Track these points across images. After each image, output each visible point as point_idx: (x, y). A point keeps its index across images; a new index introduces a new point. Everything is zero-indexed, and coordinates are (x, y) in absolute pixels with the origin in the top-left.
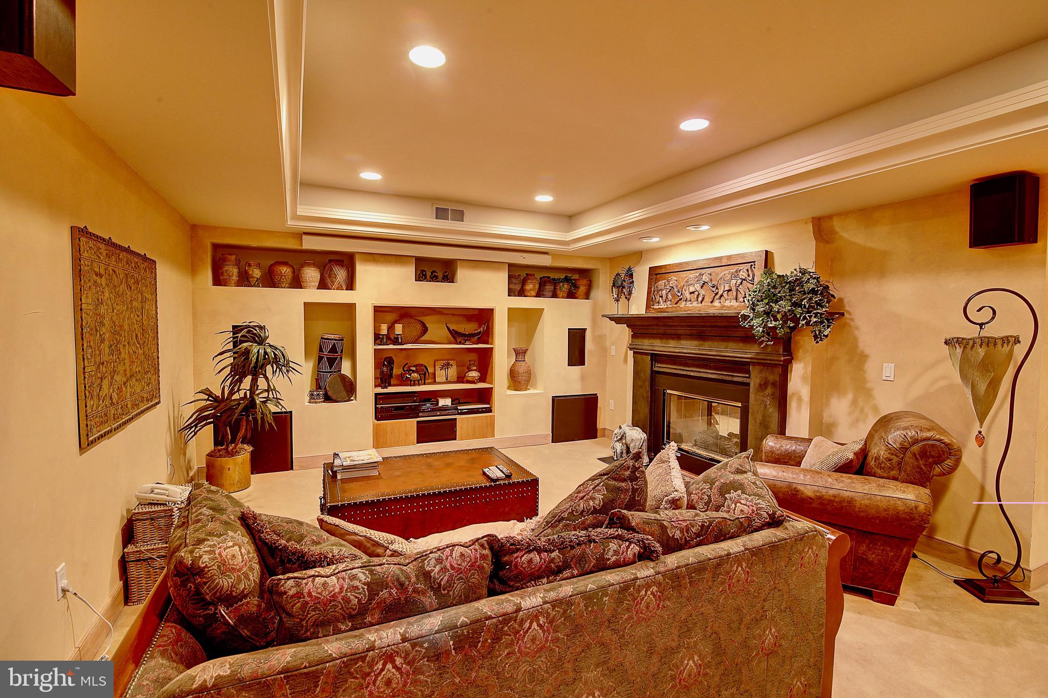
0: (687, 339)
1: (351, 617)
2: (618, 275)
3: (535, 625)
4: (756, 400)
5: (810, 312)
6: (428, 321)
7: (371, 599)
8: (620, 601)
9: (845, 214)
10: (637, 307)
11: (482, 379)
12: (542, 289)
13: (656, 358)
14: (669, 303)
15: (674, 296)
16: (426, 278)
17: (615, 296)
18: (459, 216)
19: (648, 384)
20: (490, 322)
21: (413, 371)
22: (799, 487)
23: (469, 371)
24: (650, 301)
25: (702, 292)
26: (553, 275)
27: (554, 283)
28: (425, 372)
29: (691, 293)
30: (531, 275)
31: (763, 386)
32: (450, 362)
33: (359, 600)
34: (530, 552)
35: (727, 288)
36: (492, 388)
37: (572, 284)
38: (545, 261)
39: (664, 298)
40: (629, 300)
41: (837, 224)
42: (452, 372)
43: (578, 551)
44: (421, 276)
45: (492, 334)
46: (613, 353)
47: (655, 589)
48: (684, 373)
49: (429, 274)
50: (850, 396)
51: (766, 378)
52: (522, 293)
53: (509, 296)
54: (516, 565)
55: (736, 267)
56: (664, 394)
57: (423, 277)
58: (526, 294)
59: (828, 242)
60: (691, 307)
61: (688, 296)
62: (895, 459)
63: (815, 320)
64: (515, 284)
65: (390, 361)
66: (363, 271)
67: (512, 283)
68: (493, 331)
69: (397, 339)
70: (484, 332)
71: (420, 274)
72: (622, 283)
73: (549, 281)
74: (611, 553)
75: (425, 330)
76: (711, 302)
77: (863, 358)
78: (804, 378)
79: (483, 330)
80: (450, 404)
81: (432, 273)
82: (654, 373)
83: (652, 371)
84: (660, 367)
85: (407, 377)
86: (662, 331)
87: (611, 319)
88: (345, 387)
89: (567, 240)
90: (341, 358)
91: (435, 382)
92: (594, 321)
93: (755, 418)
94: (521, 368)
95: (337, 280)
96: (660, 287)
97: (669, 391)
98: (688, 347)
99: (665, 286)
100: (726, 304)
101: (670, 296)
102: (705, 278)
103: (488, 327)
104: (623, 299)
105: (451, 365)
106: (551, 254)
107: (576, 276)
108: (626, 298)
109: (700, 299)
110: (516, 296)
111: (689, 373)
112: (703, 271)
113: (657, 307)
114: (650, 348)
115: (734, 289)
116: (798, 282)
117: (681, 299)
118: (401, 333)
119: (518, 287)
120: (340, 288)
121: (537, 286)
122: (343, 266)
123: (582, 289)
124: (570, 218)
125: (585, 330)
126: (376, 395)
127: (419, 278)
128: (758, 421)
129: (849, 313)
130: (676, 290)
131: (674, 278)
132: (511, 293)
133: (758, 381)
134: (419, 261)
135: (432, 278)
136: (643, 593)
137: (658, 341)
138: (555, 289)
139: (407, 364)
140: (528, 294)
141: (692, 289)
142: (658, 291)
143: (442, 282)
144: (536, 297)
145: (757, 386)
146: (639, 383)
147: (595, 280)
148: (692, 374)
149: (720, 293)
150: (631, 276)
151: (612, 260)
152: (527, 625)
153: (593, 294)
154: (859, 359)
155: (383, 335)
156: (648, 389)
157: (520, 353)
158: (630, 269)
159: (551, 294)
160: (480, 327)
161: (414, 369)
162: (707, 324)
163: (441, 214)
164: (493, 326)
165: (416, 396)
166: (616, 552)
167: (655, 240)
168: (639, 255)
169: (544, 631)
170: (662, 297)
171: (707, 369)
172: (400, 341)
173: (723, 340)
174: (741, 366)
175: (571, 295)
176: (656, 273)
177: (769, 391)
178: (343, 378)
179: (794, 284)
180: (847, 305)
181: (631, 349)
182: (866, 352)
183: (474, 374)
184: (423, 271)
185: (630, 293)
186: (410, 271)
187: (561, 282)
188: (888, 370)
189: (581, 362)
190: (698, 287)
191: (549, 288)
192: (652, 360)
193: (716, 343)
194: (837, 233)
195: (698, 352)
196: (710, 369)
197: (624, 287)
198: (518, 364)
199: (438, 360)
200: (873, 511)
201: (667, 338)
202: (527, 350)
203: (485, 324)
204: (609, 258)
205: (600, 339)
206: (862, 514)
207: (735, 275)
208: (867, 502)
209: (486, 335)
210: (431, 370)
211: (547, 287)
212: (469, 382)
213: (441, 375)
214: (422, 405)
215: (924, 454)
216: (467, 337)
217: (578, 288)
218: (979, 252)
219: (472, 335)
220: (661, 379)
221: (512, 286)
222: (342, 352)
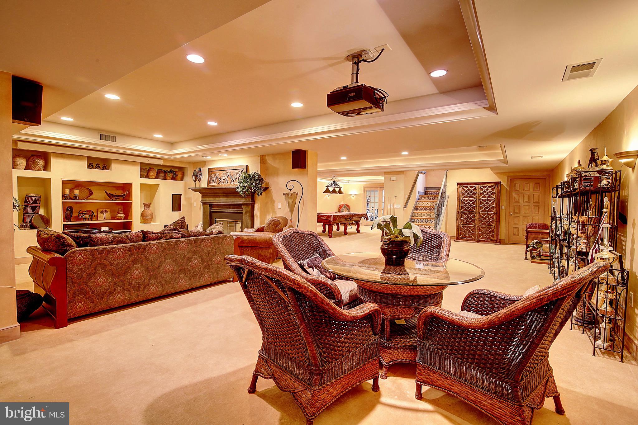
0: (222, 197)
1: (109, 243)
2: (195, 170)
3: (154, 247)
4: (244, 218)
5: (255, 186)
6: (93, 189)
7: (114, 239)
8: (176, 245)
9: (269, 155)
10: (204, 184)
11: (126, 218)
12: (158, 175)
13: (211, 205)
14: (216, 183)
15: (218, 180)
16: (93, 167)
17: (194, 180)
18: (114, 139)
19: (208, 217)
20: (130, 190)
21: (85, 214)
22: (244, 237)
23: (118, 214)
24: (209, 182)
25: (228, 179)
26: (164, 169)
27: (165, 173)
28: (92, 215)
29: (224, 179)
30: (152, 168)
31: (246, 213)
32: (106, 210)
33: (111, 239)
34: (153, 234)
35: (235, 178)
36: (132, 222)
37: (174, 173)
38: (160, 162)
39: (214, 181)
40: (200, 181)
41: (267, 158)
42: (108, 215)
43: (165, 235)
44: (90, 166)
45: (132, 196)
46: (195, 205)
47: (185, 243)
48: (222, 211)
49: (94, 165)
50: (271, 214)
51: (247, 210)
52: (147, 177)
53: (140, 178)
54: (149, 237)
55: (238, 170)
56: (215, 220)
57: (92, 167)
58: (149, 177)
59: (265, 164)
60: (224, 185)
61: (223, 180)
62: (268, 226)
63: (257, 189)
64: (144, 172)
65: (71, 209)
66: (54, 162)
67: (142, 172)
68: (132, 194)
69: (76, 197)
70: (127, 195)
71: (89, 165)
72: (197, 174)
73: (162, 172)
74: (174, 235)
75: (91, 193)
76: (231, 183)
77: (274, 201)
78: (258, 209)
79: (126, 194)
80: (108, 230)
81: (97, 165)
82: (211, 212)
83: (210, 211)
84: (214, 209)
85: (81, 216)
86: (213, 195)
87: (193, 189)
88: (43, 221)
89: (171, 154)
90: (39, 207)
91: (98, 220)
92: (185, 191)
93: (244, 225)
94: (148, 212)
95: (38, 166)
96: (212, 177)
97: (217, 219)
98: (222, 200)
99: (215, 176)
100: (235, 184)
101: (216, 181)
102: (228, 174)
103: (129, 193)
104: (197, 181)
105: (107, 211)
106: (163, 159)
107: (177, 170)
108: (199, 181)
109: (227, 182)
110: (144, 178)
111: (224, 211)
112: (228, 171)
113: (211, 185)
114: (209, 202)
115: (237, 178)
116: (254, 177)
117: (220, 182)
118: (78, 194)
119: (146, 174)
120: (39, 170)
121: (156, 174)
122: (42, 159)
123: (179, 176)
124: (172, 145)
125: (181, 195)
126: (64, 225)
127: (89, 167)
128: (245, 225)
129: (271, 187)
130: (218, 178)
131: (217, 173)
132: (141, 176)
133: (245, 211)
134: (89, 158)
135: (97, 167)
136: (182, 243)
137: (212, 198)
138: (165, 175)
139: (81, 210)
140: (151, 177)
141: (224, 178)
142: (212, 178)
143: (102, 169)
144: (155, 179)
145: (245, 213)
146: (205, 217)
147: (185, 172)
148: (225, 211)
149: (233, 180)
150: (201, 171)
151: (194, 163)
152: (152, 247)
153: (185, 178)
154: (273, 202)
155: (67, 195)
156: (209, 219)
157: (147, 206)
158: (200, 169)
159: (163, 178)
160: (124, 192)
161: (86, 213)
162: (228, 191)
163: (103, 137)
164: (132, 192)
165: (88, 226)
166: (175, 235)
167: (209, 158)
168: (205, 163)
169: (156, 249)
170: (213, 181)
171: (230, 209)
172: (77, 198)
173: (234, 197)
174: (239, 206)
175: (173, 179)
176: (211, 171)
177: (248, 214)
178: (42, 216)
179: (252, 177)
180: (270, 185)
181: (201, 202)
182: (275, 200)
183: (122, 215)
184: (91, 164)
185: (200, 179)
186: (85, 163)
187: (168, 172)
188: (279, 206)
189: (179, 209)
190: (226, 177)
191: (162, 175)
192: (210, 207)
193: (232, 198)
194: (267, 161)
195: (226, 202)
196: (231, 209)
197: (198, 176)
198: (146, 210)
199: (99, 209)
200: (261, 240)
201: (215, 197)
202: (151, 204)
203: (127, 191)
204: (193, 163)
205: (188, 199)
206: (259, 242)
207: (237, 173)
208: (260, 238)
209: (128, 196)
210: (95, 214)
211: (161, 174)
212: (118, 219)
213: (101, 216)
214: (92, 230)
215: (274, 224)
216: (118, 197)
217: (177, 175)
218: (296, 170)
219: (121, 196)
220: (214, 214)
221: (142, 173)
222: (40, 204)
